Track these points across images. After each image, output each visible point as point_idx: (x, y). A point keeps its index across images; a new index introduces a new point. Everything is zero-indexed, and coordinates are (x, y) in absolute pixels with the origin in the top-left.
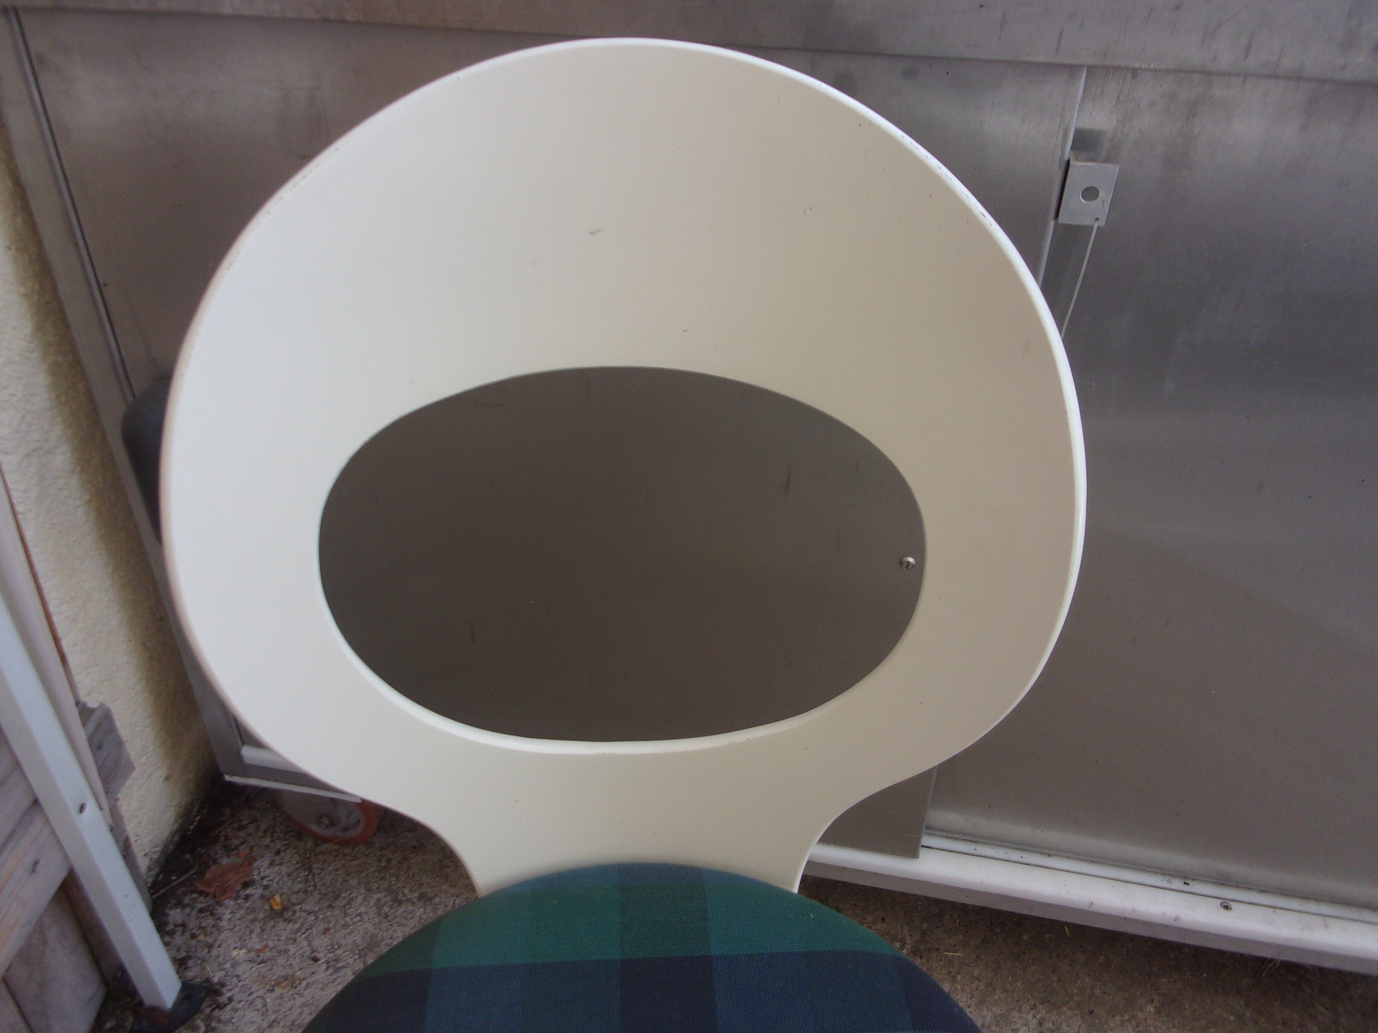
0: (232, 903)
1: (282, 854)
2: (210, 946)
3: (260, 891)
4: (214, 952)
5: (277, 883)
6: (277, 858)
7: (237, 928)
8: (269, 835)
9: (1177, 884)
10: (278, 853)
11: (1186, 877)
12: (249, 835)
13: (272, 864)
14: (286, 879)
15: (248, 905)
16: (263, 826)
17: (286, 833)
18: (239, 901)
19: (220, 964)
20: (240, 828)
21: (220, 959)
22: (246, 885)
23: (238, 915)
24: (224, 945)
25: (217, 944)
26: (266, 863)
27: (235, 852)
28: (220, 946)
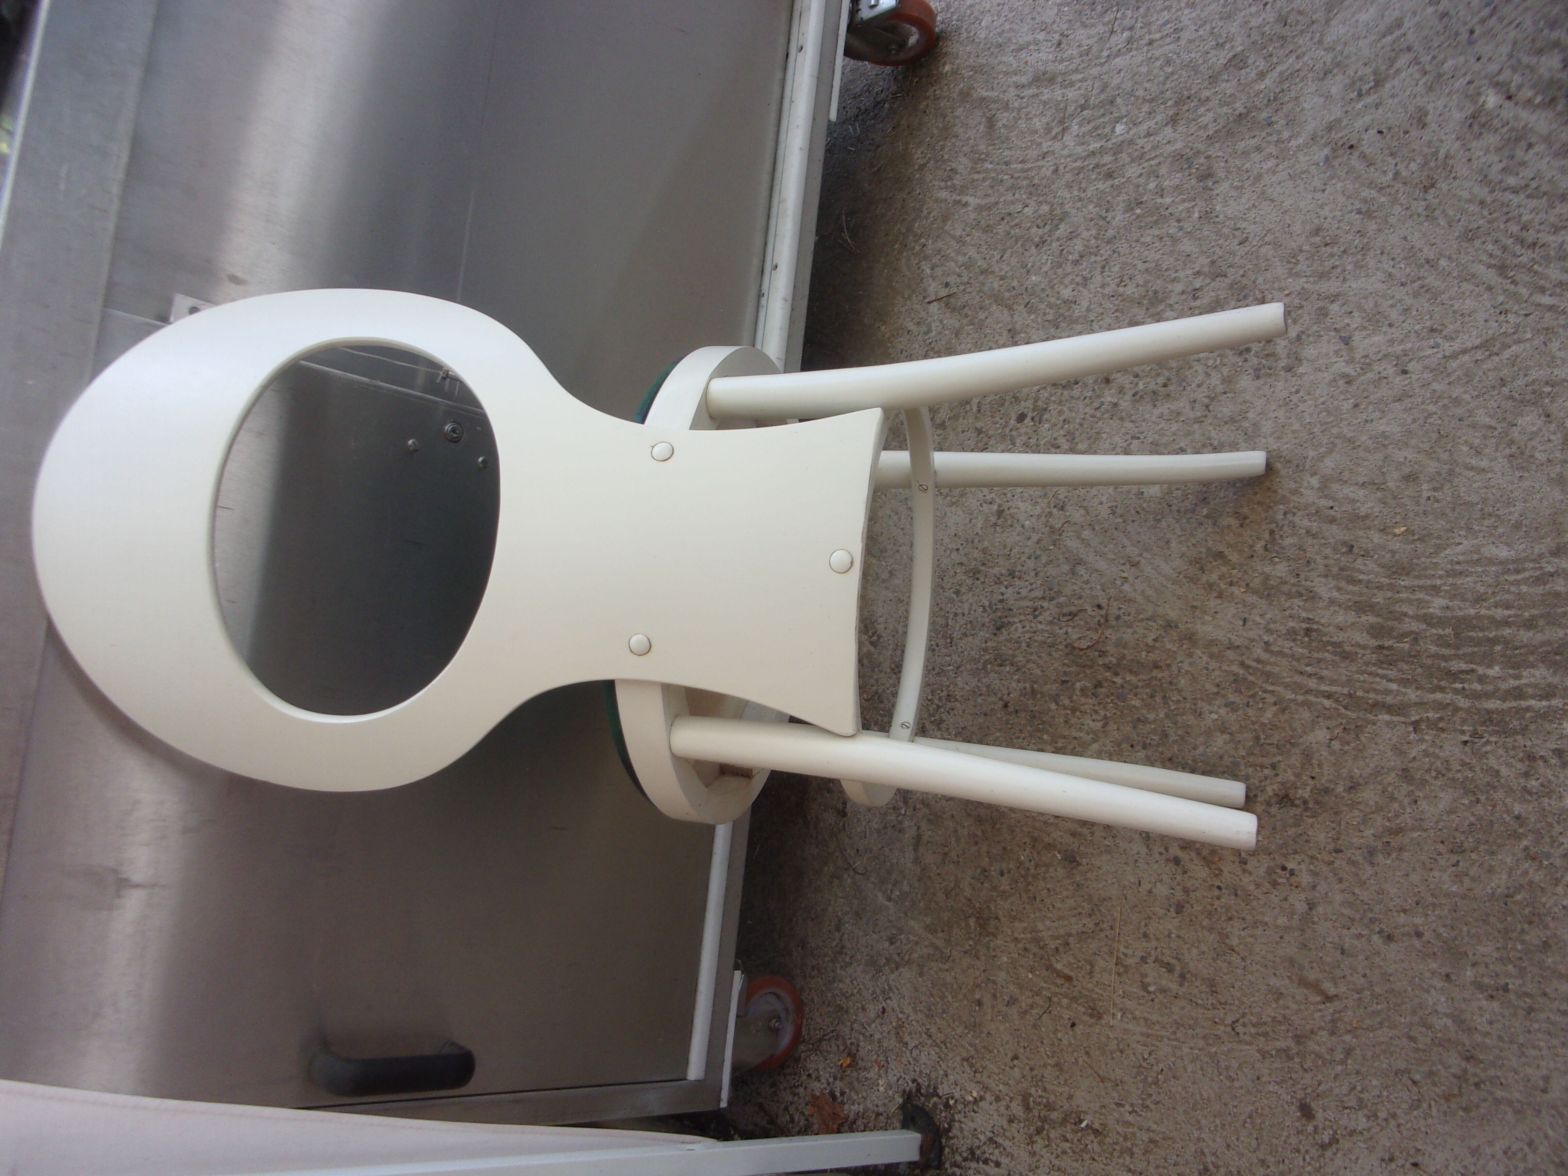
0: (846, 1107)
1: (811, 1071)
2: (878, 1114)
3: (838, 1082)
4: (881, 1109)
5: (832, 1068)
6: (813, 1076)
7: (864, 1094)
8: (797, 1091)
9: (763, 301)
10: (809, 1075)
11: (760, 295)
12: (797, 1110)
13: (818, 1079)
14: (828, 1061)
15: (847, 1091)
16: (790, 1098)
17: (795, 1074)
18: (845, 1100)
19: (890, 1101)
20: (792, 1120)
21: (886, 1101)
22: (834, 1098)
23: (855, 1097)
24: (876, 1103)
25: (876, 1109)
26: (817, 1084)
27: (810, 1119)
28: (877, 1106)
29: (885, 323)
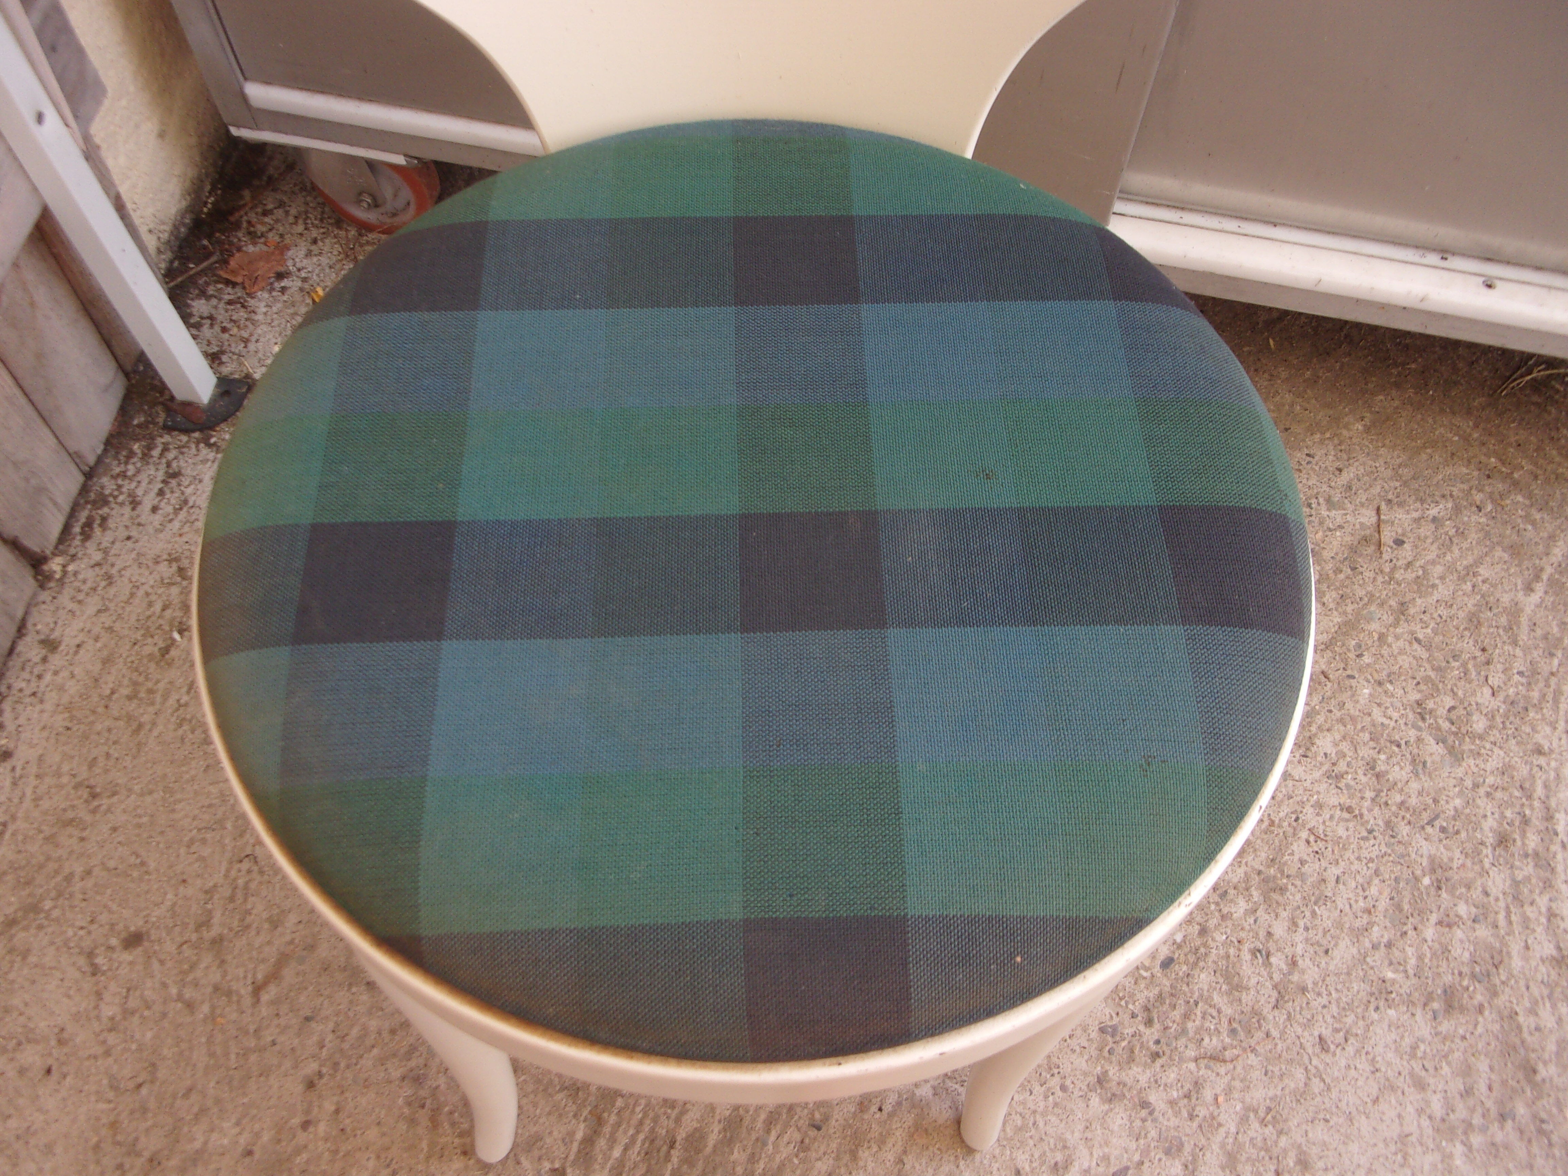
0: (266, 295)
1: (320, 243)
2: (246, 341)
3: (299, 283)
4: (252, 347)
5: (318, 275)
6: (313, 248)
7: (276, 323)
8: (300, 221)
9: (1433, 259)
10: (315, 241)
11: (1445, 252)
12: (277, 221)
13: (309, 254)
14: (327, 270)
15: (285, 298)
16: (293, 211)
17: (322, 220)
18: (274, 294)
19: (260, 360)
20: (265, 213)
21: (260, 355)
22: (280, 276)
23: (275, 309)
24: (262, 339)
25: (253, 339)
26: (302, 253)
27: (262, 240)
28: (257, 341)
29: (1367, 430)
